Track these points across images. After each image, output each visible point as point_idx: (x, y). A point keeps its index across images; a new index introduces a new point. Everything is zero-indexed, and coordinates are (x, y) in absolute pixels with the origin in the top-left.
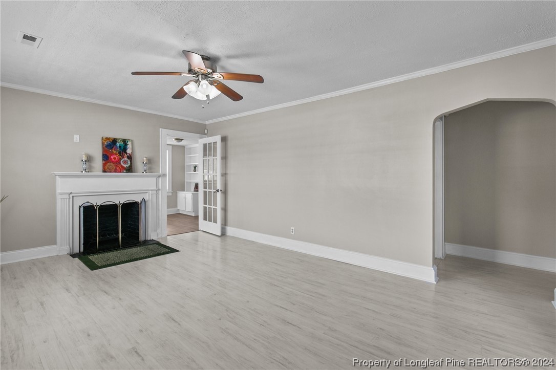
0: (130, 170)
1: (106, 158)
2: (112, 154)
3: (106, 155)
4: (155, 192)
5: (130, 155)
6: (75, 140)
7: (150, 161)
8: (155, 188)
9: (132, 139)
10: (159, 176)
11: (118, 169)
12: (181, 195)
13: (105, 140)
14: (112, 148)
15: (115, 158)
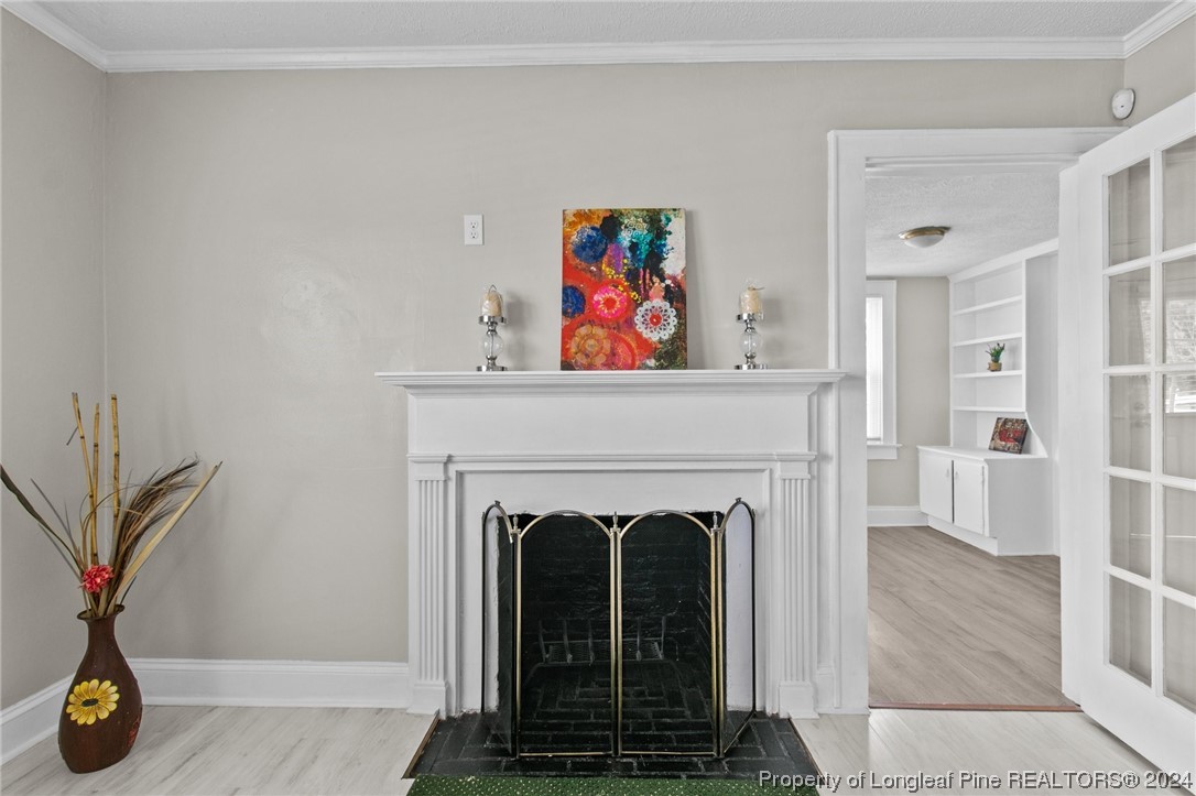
0: (673, 355)
1: (575, 302)
2: (600, 283)
3: (574, 289)
4: (801, 471)
5: (679, 286)
6: (468, 241)
7: (771, 311)
8: (801, 448)
9: (689, 208)
10: (826, 386)
11: (625, 352)
12: (935, 459)
13: (573, 224)
14: (597, 258)
15: (610, 303)
